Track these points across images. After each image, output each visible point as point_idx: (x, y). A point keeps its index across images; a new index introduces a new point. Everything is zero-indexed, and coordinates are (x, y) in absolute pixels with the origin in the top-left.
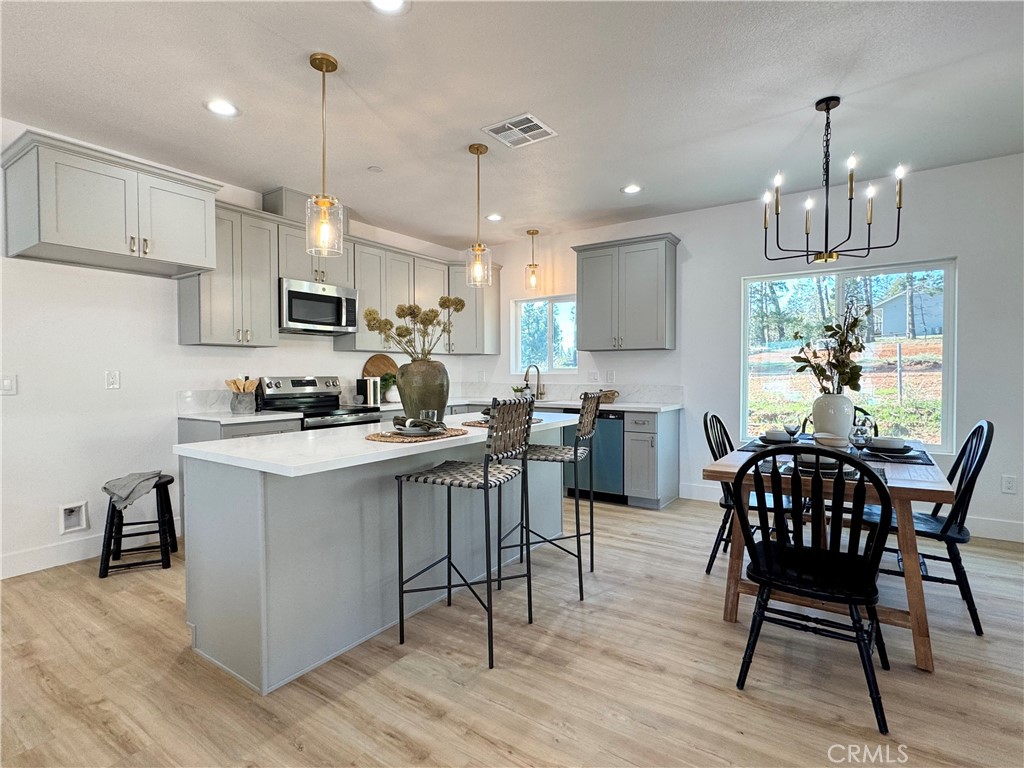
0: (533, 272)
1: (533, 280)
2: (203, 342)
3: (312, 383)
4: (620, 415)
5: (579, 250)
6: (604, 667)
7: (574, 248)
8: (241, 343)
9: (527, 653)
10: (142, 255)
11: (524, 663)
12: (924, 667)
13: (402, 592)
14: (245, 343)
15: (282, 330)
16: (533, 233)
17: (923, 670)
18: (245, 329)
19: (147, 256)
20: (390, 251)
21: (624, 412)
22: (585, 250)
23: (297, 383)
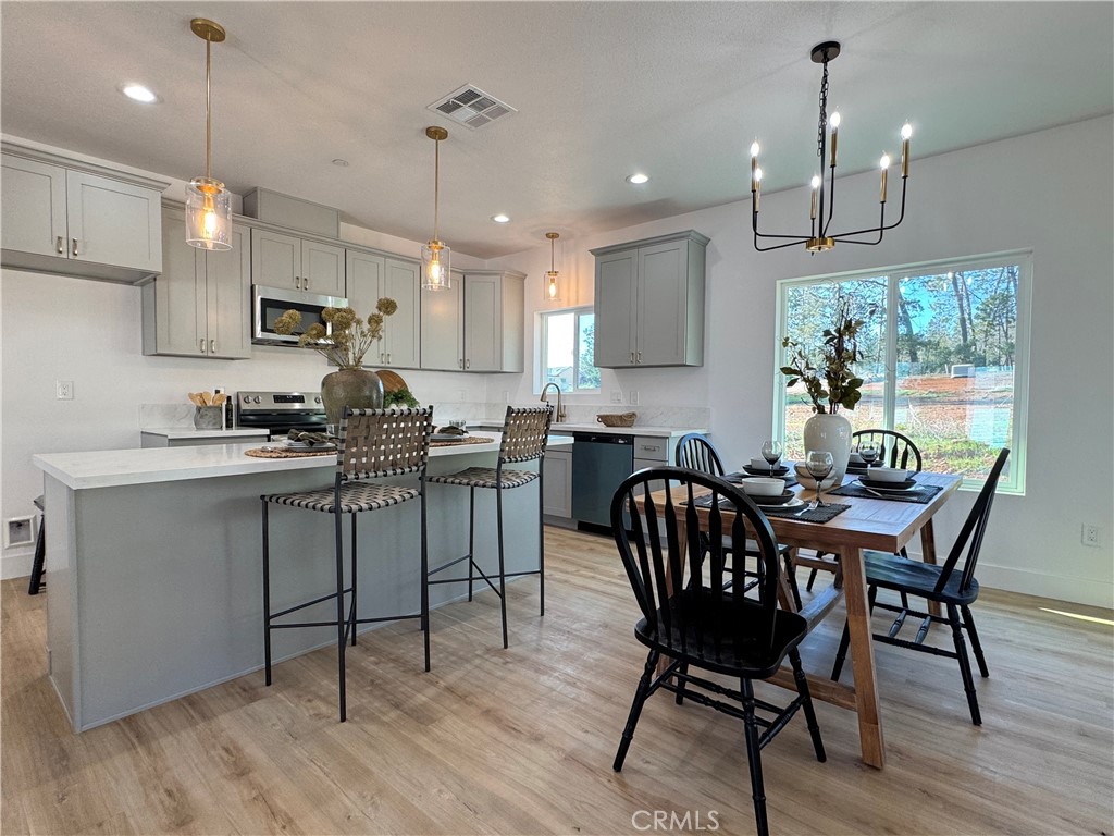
0: (553, 280)
1: (552, 289)
2: (159, 351)
3: (300, 399)
4: (630, 439)
5: (598, 253)
6: (472, 730)
7: (592, 252)
8: (205, 354)
9: (397, 706)
10: (71, 256)
11: (386, 719)
12: (870, 763)
13: (268, 628)
14: (210, 354)
15: (256, 342)
16: (553, 236)
17: (869, 766)
18: (209, 340)
19: (77, 258)
20: (390, 257)
21: (634, 436)
22: (604, 253)
23: (279, 398)
